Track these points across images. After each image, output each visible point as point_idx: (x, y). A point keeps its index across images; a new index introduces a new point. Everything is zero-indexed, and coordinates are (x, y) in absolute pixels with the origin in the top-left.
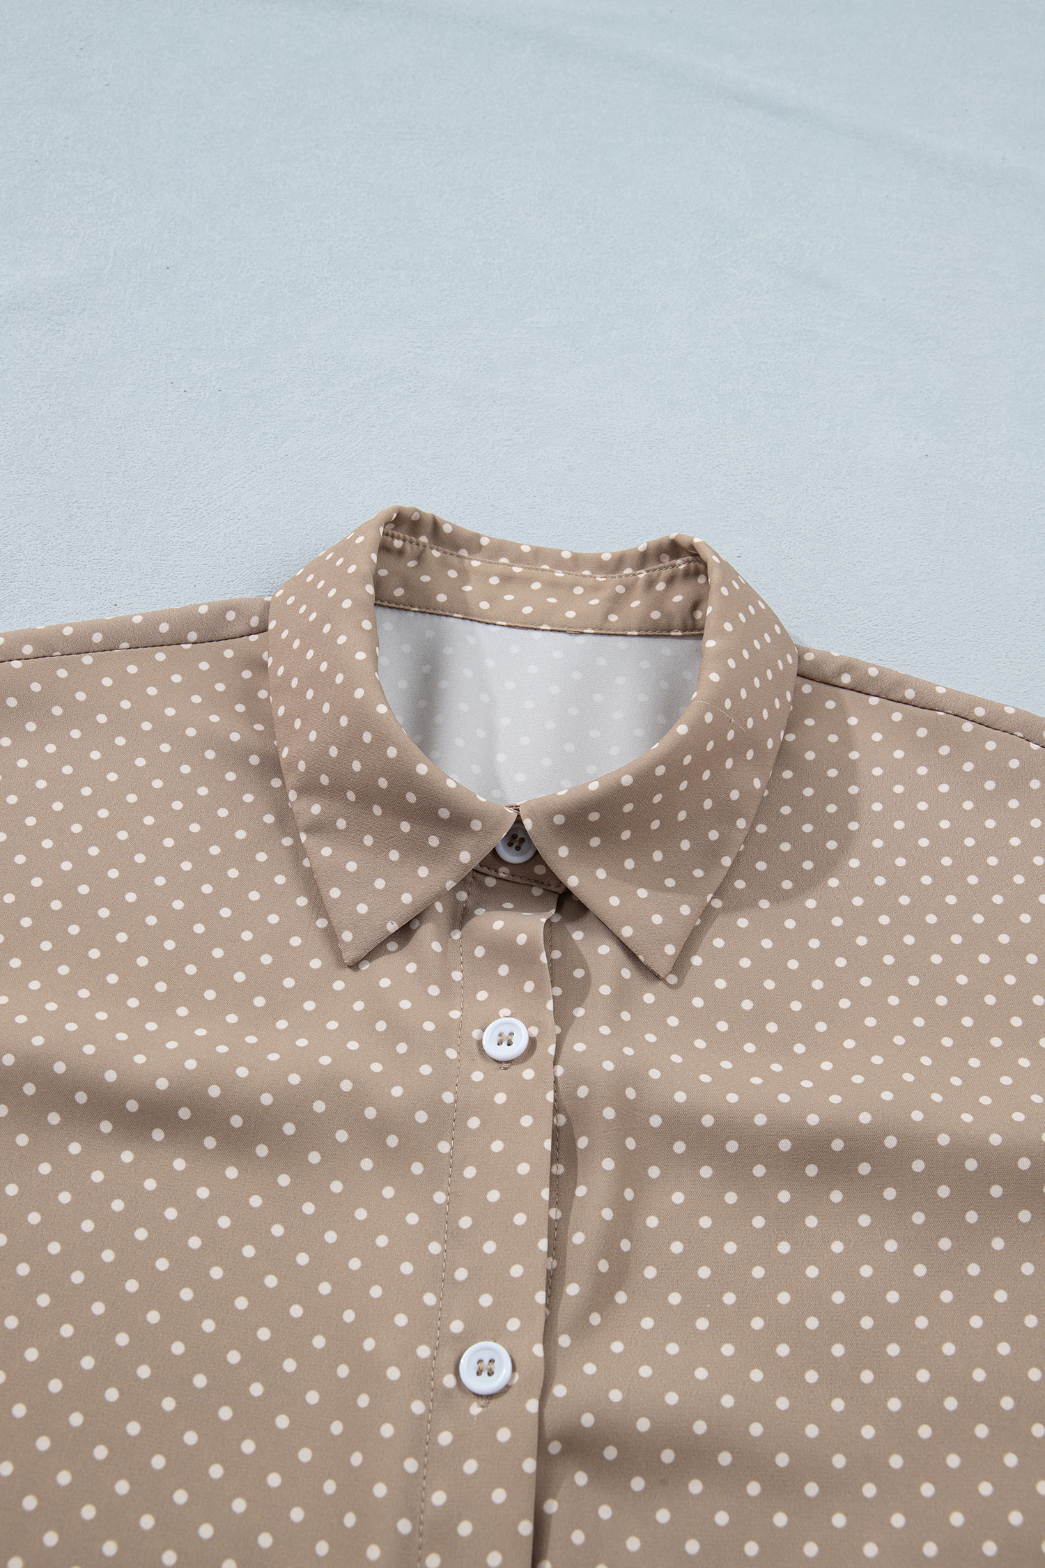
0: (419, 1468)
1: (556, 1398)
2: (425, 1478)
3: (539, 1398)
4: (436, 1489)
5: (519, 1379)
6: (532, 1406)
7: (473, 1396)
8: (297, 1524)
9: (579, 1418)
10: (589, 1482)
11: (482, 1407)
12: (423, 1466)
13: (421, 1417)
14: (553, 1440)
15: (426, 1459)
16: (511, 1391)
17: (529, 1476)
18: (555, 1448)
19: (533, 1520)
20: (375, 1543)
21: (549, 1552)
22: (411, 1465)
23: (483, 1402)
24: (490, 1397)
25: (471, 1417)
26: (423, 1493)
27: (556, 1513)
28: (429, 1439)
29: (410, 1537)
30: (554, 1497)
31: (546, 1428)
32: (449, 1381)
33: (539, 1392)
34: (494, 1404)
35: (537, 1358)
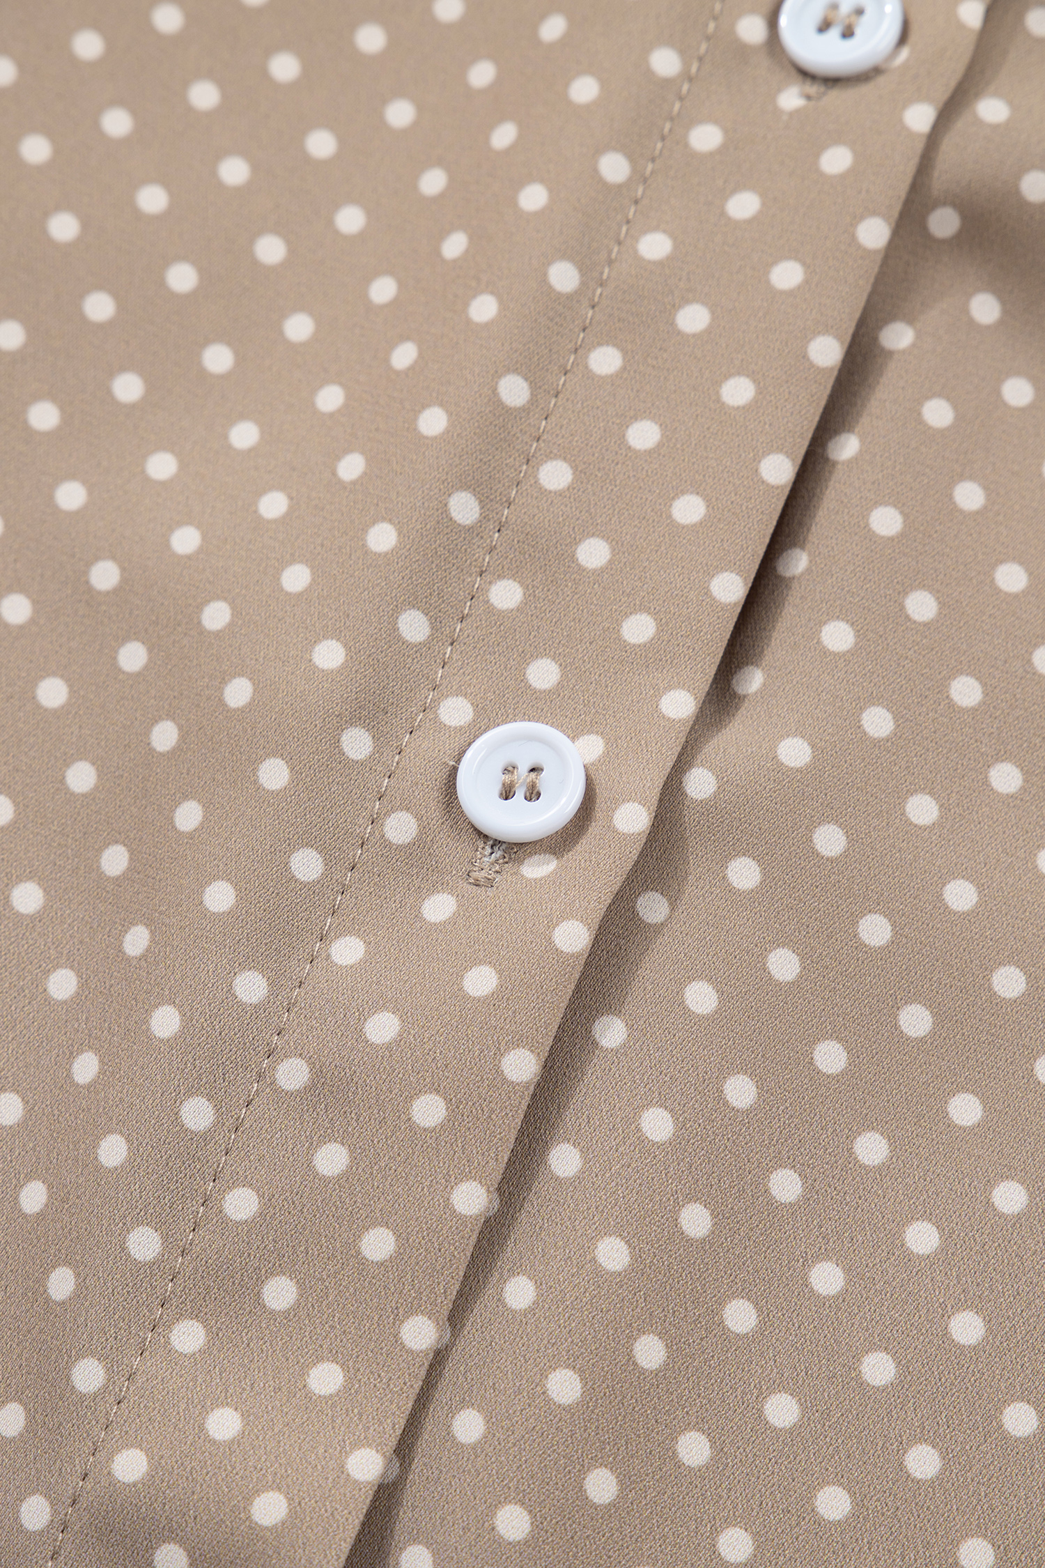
0: (630, 179)
1: (979, 122)
2: (636, 202)
3: (941, 104)
4: (656, 229)
5: (908, 60)
6: (920, 117)
7: (794, 72)
8: (345, 238)
9: (1018, 177)
10: (1001, 322)
11: (808, 97)
12: (639, 177)
13: (666, 83)
14: (944, 204)
15: (650, 167)
16: (881, 80)
17: (867, 253)
18: (944, 223)
19: (846, 344)
20: (492, 293)
21: (865, 421)
22: (614, 168)
23: (813, 89)
24: (832, 81)
25: (777, 112)
26: (624, 229)
27: (904, 352)
28: (670, 130)
29: (570, 299)
30: (910, 321)
31: (936, 174)
32: (751, 29)
33: (943, 94)
34: (835, 96)
35: (961, 26)
